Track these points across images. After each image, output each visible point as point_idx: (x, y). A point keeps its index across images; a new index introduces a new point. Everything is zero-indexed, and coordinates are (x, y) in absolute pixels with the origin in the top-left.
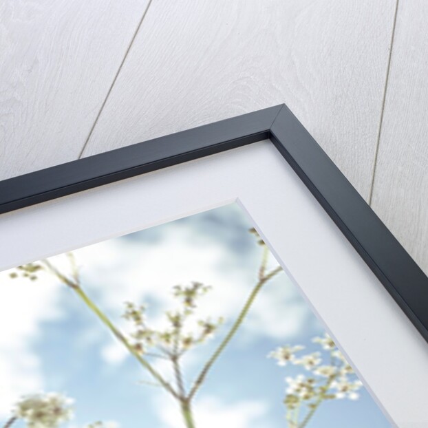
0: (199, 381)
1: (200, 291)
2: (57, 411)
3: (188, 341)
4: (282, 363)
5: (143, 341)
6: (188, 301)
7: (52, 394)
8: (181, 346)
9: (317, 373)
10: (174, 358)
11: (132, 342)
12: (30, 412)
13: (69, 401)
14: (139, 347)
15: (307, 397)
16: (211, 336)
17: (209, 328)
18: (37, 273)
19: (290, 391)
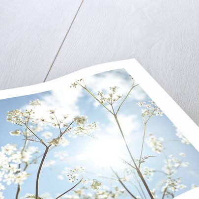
0: (118, 110)
1: (116, 88)
2: (84, 120)
3: (114, 100)
4: (140, 106)
5: (103, 101)
6: (114, 91)
7: (82, 116)
8: (113, 101)
9: (150, 109)
10: (111, 105)
11: (101, 101)
12: (77, 120)
13: (87, 117)
14: (102, 102)
15: (148, 114)
16: (120, 99)
17: (120, 97)
18: (76, 86)
19: (143, 113)
